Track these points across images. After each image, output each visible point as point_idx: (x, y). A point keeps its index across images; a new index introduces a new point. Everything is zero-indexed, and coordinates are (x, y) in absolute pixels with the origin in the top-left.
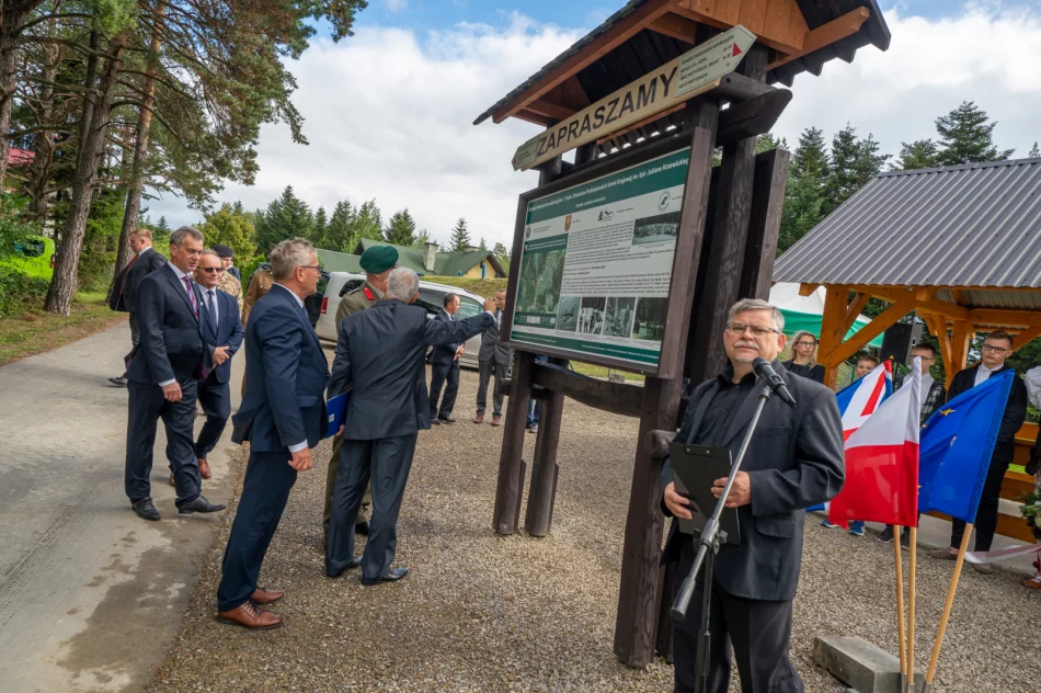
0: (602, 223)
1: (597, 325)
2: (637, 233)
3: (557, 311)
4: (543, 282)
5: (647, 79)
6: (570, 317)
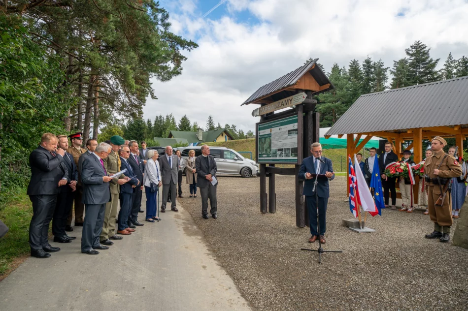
0: (280, 131)
1: (282, 155)
2: (289, 133)
3: (271, 153)
4: (266, 146)
5: (286, 99)
6: (275, 154)
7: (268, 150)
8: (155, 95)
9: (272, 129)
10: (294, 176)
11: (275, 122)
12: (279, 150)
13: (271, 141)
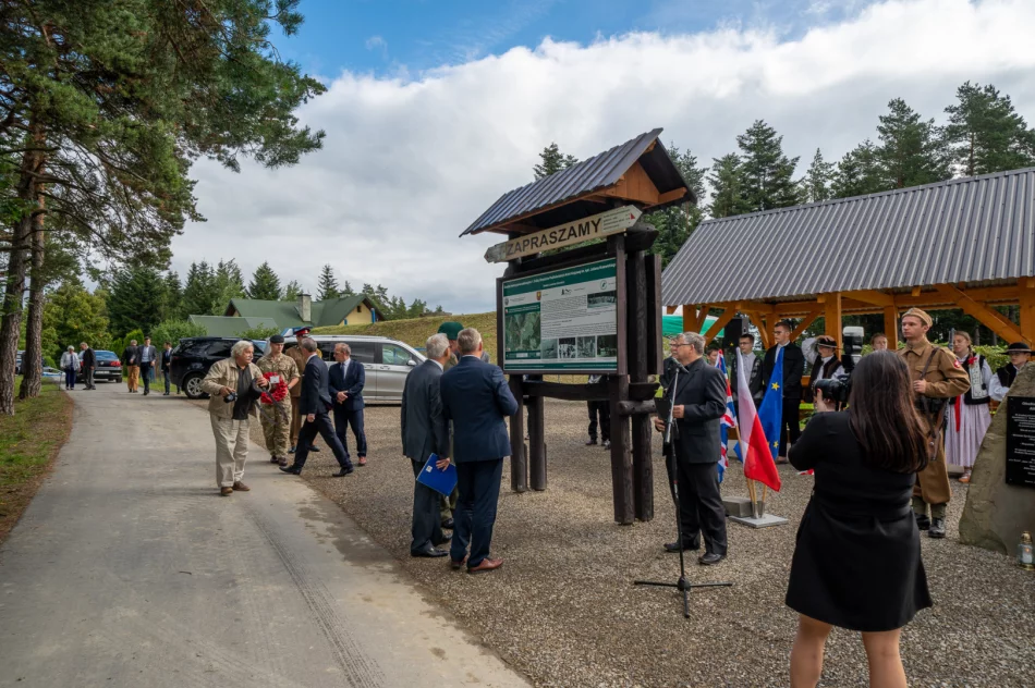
0: (564, 297)
1: (572, 353)
2: (589, 302)
3: (541, 347)
4: (525, 332)
5: (583, 221)
6: (551, 351)
7: (533, 342)
8: (198, 210)
9: (543, 292)
11: (551, 275)
12: (562, 341)
13: (539, 320)
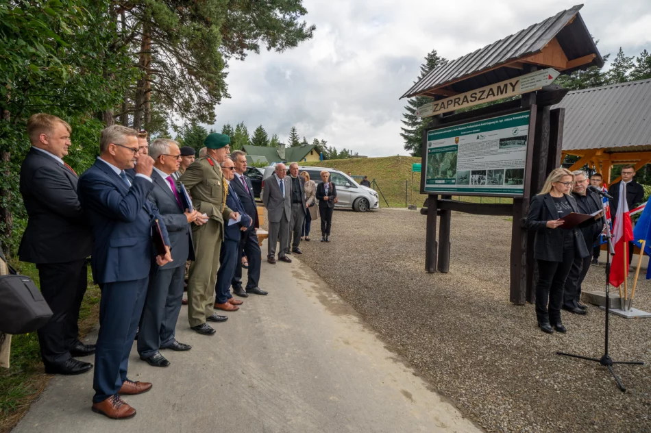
0: (479, 140)
1: (482, 181)
2: (501, 144)
3: (456, 176)
4: (443, 166)
5: (502, 84)
6: (465, 179)
7: (449, 173)
9: (461, 137)
10: (511, 217)
11: (469, 125)
12: (474, 173)
13: (455, 157)
